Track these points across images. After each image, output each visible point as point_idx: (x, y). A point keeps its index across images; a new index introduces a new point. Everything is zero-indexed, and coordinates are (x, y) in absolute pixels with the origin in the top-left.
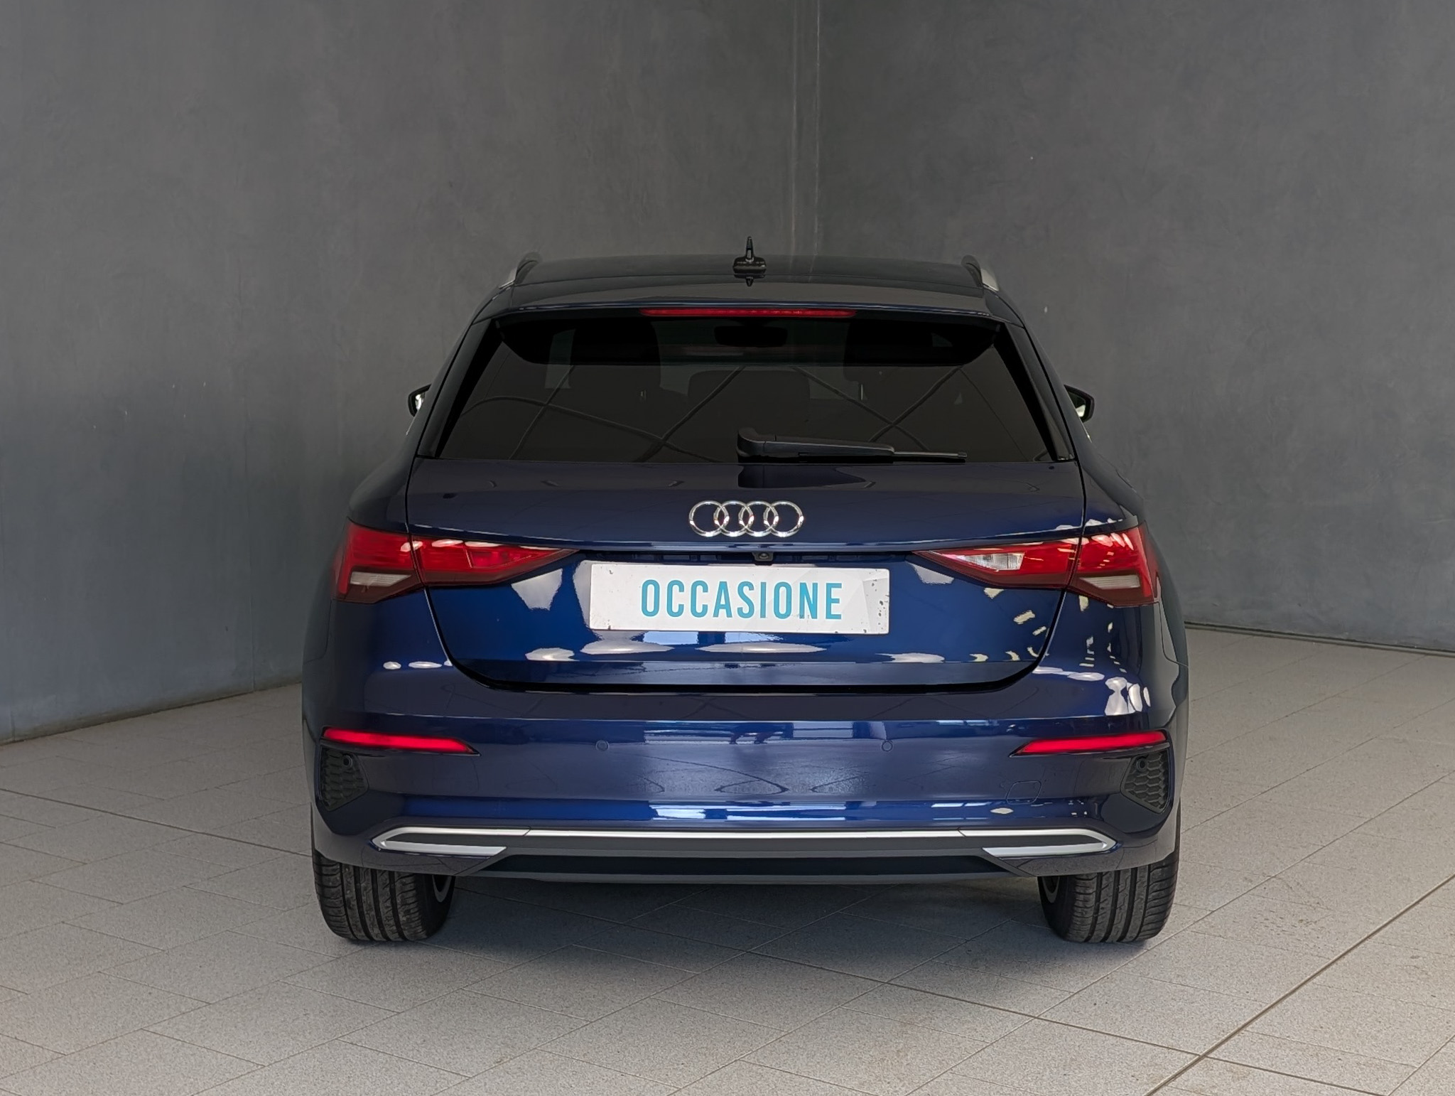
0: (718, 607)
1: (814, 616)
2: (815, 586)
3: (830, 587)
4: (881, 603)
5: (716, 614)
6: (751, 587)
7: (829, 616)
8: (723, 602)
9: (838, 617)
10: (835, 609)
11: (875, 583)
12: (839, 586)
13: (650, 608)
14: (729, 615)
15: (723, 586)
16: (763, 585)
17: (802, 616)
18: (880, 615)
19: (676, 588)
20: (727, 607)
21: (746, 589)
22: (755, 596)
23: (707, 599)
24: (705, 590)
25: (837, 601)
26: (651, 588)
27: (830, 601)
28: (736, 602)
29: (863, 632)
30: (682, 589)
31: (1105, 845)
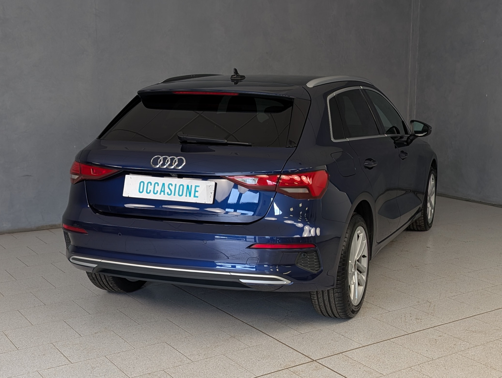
0: (161, 191)
1: (190, 196)
2: (191, 186)
3: (196, 186)
4: (211, 193)
5: (160, 194)
6: (172, 185)
7: (195, 196)
8: (163, 190)
9: (197, 197)
10: (197, 194)
11: (210, 186)
12: (199, 186)
13: (141, 191)
14: (164, 194)
15: (164, 184)
16: (176, 185)
17: (186, 196)
18: (210, 197)
19: (149, 184)
20: (164, 191)
21: (170, 186)
22: (172, 188)
23: (158, 188)
24: (158, 185)
25: (197, 191)
26: (142, 184)
27: (195, 191)
28: (167, 190)
29: (204, 203)
30: (151, 185)
31: (285, 282)
